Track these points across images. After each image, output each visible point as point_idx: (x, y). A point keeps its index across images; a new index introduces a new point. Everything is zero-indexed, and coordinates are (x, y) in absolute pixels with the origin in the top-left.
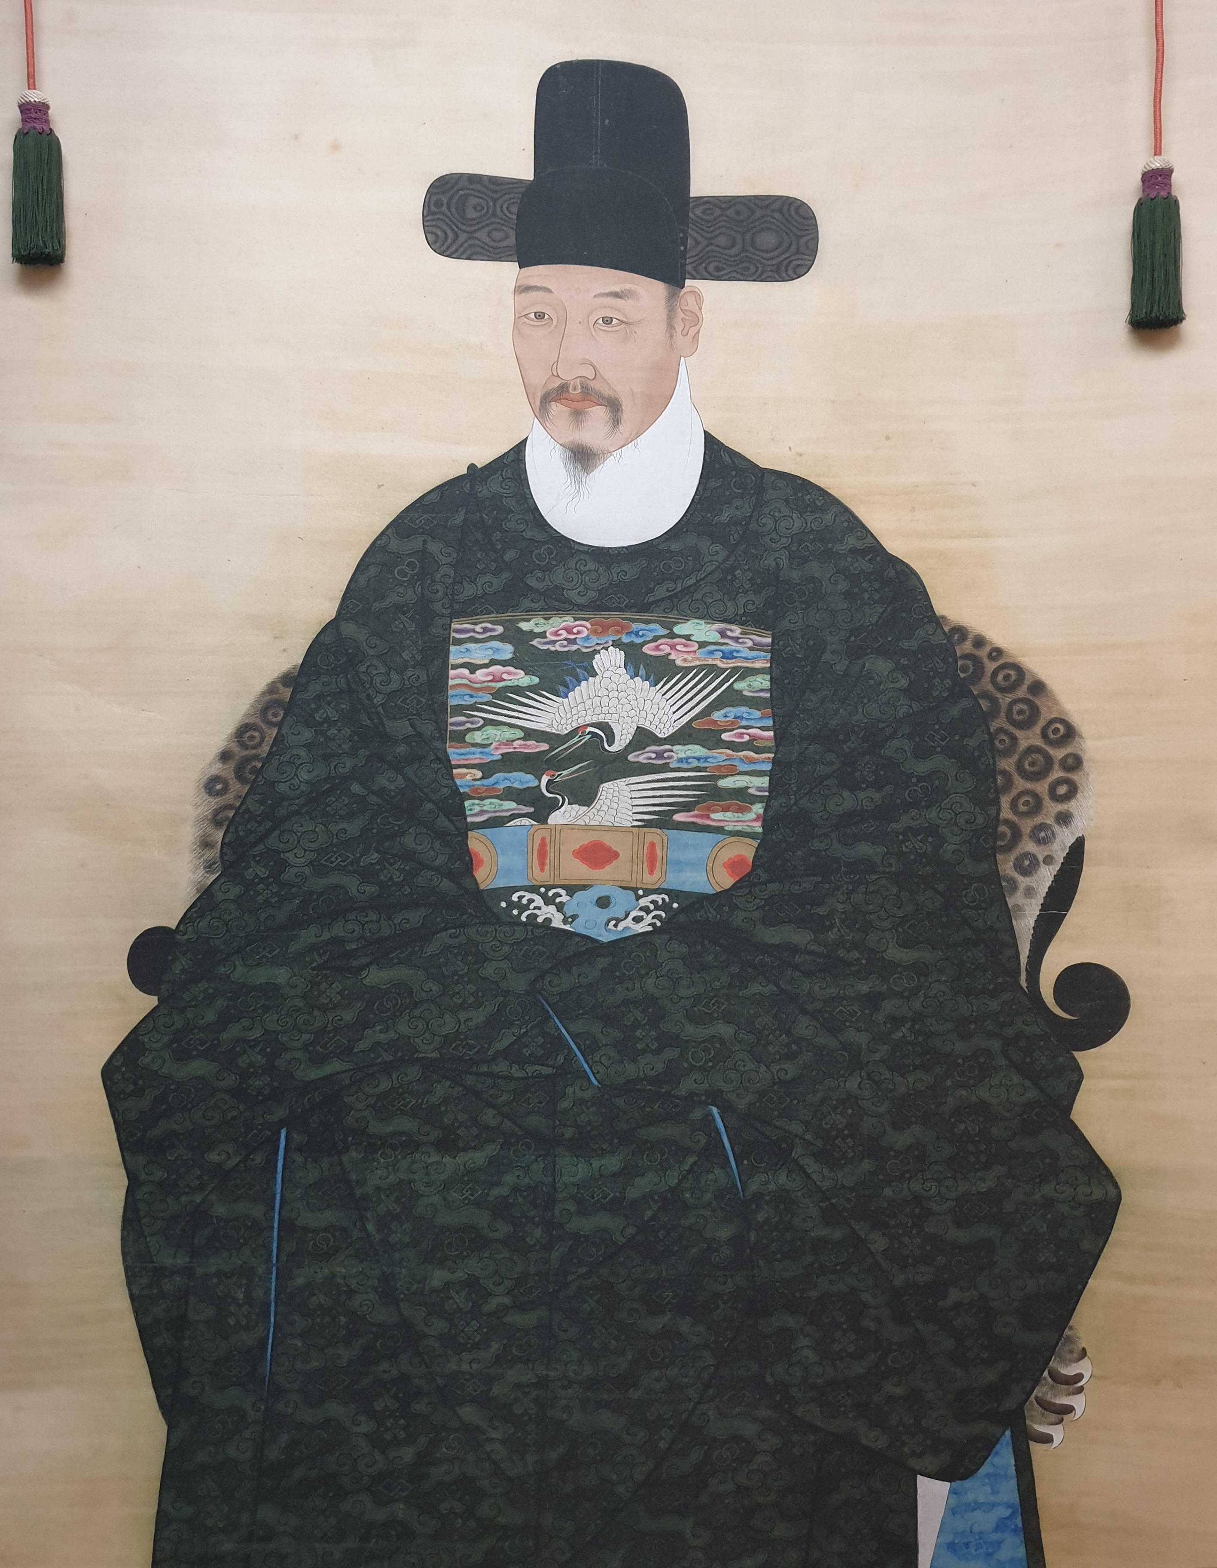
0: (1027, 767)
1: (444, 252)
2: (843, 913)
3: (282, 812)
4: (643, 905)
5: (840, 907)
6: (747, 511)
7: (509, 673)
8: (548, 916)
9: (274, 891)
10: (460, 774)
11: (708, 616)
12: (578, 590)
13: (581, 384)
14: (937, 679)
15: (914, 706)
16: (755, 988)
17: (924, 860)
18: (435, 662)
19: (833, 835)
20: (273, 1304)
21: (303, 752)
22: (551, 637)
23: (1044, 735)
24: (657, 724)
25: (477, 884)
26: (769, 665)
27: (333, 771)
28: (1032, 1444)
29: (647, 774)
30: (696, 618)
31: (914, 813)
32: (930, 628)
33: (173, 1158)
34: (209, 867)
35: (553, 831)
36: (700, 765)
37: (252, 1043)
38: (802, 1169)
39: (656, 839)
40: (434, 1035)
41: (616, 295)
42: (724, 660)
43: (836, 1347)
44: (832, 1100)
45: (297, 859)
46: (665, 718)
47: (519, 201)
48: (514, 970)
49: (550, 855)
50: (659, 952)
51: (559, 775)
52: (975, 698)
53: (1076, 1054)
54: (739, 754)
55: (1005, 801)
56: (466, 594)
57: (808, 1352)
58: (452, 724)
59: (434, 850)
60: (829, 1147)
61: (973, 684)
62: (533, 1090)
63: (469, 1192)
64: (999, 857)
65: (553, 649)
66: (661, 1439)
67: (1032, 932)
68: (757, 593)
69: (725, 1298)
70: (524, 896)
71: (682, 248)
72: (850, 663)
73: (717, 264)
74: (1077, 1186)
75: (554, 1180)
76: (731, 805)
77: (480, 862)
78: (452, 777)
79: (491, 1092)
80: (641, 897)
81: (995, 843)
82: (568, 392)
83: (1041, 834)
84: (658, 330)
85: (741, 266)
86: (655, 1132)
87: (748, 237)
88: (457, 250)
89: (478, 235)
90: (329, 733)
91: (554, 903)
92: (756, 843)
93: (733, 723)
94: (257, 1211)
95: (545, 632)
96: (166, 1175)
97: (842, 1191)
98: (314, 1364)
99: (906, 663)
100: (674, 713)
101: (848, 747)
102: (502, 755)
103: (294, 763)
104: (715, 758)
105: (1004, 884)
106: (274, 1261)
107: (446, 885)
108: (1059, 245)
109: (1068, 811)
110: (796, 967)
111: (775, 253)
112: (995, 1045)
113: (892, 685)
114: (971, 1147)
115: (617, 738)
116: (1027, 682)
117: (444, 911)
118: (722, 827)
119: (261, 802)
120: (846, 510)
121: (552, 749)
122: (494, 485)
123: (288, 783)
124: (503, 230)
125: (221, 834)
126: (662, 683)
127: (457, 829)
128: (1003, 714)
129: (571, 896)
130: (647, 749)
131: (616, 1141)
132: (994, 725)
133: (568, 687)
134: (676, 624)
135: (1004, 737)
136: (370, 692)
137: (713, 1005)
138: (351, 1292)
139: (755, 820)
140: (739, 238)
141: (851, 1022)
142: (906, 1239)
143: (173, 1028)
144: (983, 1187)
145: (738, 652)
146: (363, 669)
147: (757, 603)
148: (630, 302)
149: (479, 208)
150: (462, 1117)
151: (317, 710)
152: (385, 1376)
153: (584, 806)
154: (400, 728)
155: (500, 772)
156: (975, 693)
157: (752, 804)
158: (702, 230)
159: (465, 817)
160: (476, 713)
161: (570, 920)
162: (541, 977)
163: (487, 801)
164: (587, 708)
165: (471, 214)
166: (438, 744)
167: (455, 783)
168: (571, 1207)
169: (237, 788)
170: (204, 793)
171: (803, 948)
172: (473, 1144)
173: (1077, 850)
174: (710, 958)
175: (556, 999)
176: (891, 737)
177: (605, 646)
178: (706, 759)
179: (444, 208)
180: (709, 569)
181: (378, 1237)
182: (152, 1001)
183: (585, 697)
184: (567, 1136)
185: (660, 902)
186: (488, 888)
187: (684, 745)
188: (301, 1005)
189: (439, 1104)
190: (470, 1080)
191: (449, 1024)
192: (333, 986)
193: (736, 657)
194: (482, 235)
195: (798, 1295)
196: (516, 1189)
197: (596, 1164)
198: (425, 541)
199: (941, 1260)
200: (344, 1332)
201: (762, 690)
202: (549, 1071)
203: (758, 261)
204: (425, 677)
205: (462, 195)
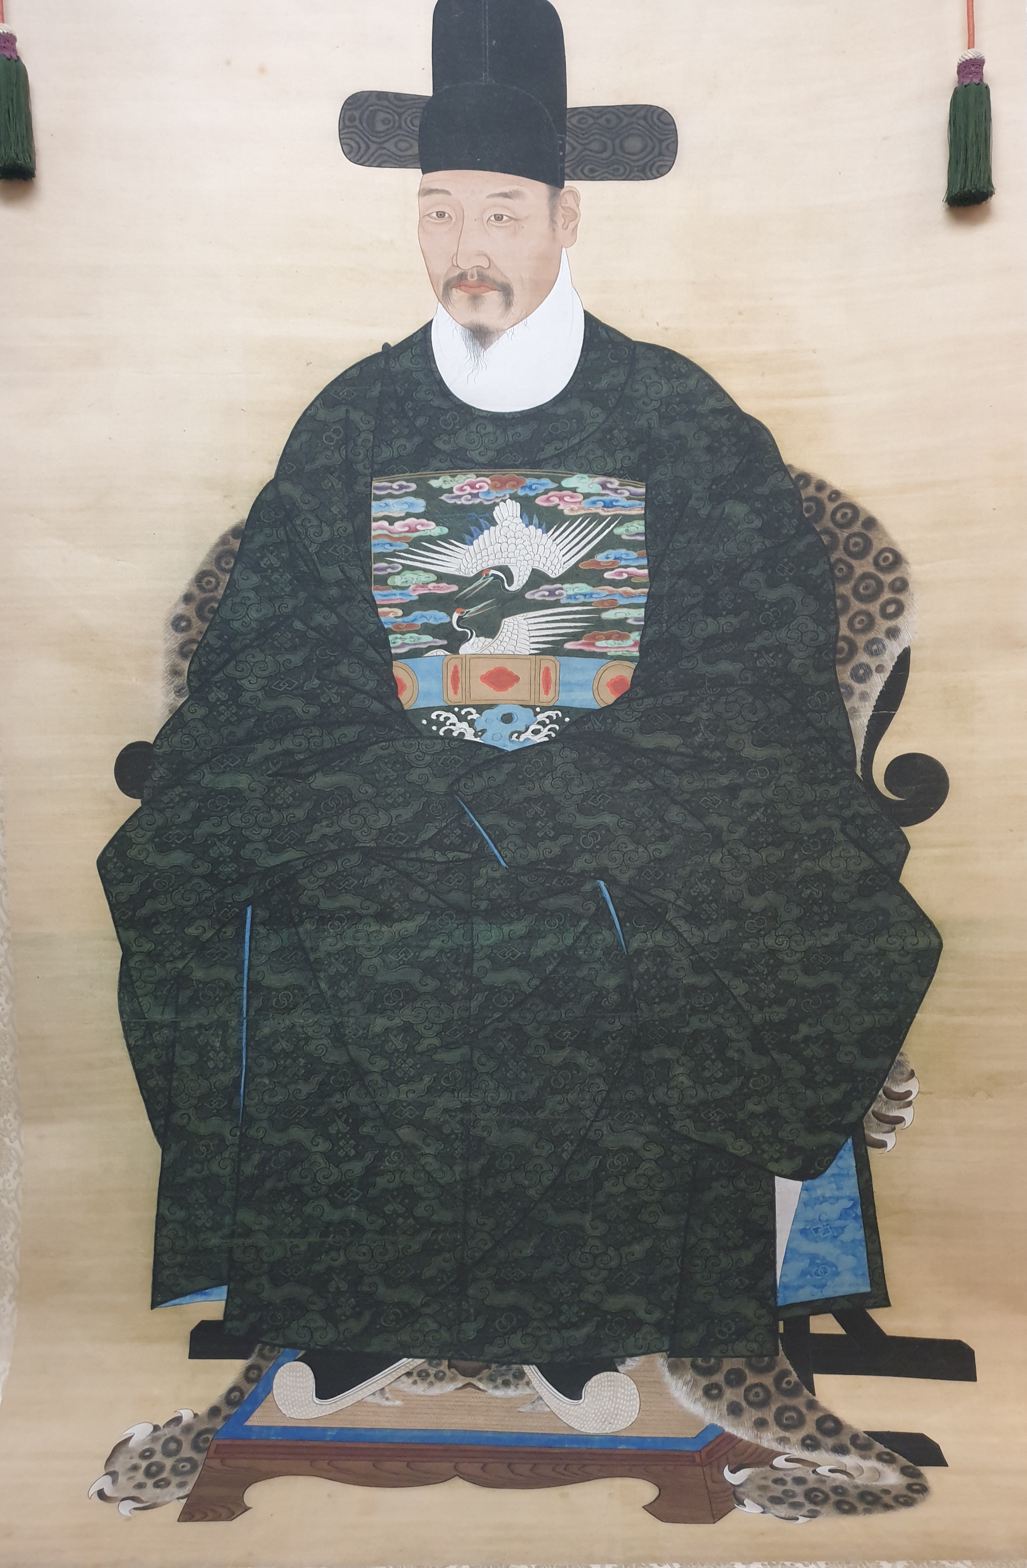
0: (861, 590)
1: (358, 160)
2: (707, 720)
3: (237, 645)
4: (540, 720)
5: (704, 716)
6: (622, 378)
7: (423, 525)
8: (462, 731)
9: (234, 711)
10: (384, 613)
11: (590, 470)
12: (479, 450)
13: (478, 272)
14: (786, 519)
15: (766, 542)
16: (634, 784)
17: (775, 673)
18: (359, 515)
19: (699, 657)
20: (244, 1050)
21: (252, 595)
22: (457, 493)
23: (876, 563)
24: (549, 565)
25: (402, 705)
26: (643, 512)
27: (277, 611)
28: (870, 1149)
29: (541, 609)
30: (581, 473)
31: (766, 634)
32: (779, 475)
33: (159, 933)
34: (179, 692)
35: (464, 661)
36: (586, 600)
37: (221, 837)
38: (674, 929)
39: (550, 665)
40: (371, 828)
41: (506, 195)
42: (605, 509)
43: (707, 1074)
44: (699, 872)
45: (251, 685)
46: (556, 560)
47: (420, 115)
48: (435, 775)
49: (462, 680)
50: (554, 758)
51: (467, 612)
52: (818, 534)
53: (904, 829)
54: (619, 590)
55: (843, 621)
56: (383, 455)
57: (682, 1078)
58: (376, 569)
59: (365, 677)
60: (696, 910)
61: (816, 522)
62: (453, 871)
63: (404, 955)
64: (839, 668)
65: (459, 502)
66: (563, 1151)
67: (866, 729)
68: (632, 449)
69: (614, 1035)
70: (441, 715)
71: (561, 154)
72: (712, 508)
73: (592, 166)
74: (906, 937)
75: (473, 943)
76: (613, 634)
77: (404, 687)
78: (377, 615)
79: (419, 873)
80: (539, 713)
81: (835, 656)
82: (467, 279)
83: (874, 648)
84: (543, 225)
85: (611, 168)
86: (554, 902)
87: (617, 141)
88: (368, 160)
89: (386, 145)
90: (273, 578)
91: (466, 720)
92: (634, 665)
93: (613, 563)
94: (230, 975)
95: (452, 488)
96: (153, 946)
97: (708, 946)
98: (279, 1098)
99: (759, 506)
100: (563, 556)
101: (711, 580)
102: (419, 595)
103: (245, 604)
104: (599, 594)
105: (842, 690)
106: (245, 1015)
107: (376, 706)
108: (885, 138)
109: (896, 626)
110: (668, 767)
111: (642, 155)
112: (836, 825)
113: (747, 526)
114: (816, 909)
115: (516, 579)
116: (861, 519)
117: (375, 728)
118: (605, 653)
119: (220, 637)
120: (706, 376)
121: (461, 590)
122: (405, 362)
123: (241, 621)
124: (408, 141)
125: (187, 664)
126: (553, 530)
127: (383, 659)
128: (841, 547)
129: (481, 714)
130: (541, 588)
131: (522, 910)
132: (834, 557)
133: (472, 536)
134: (563, 478)
135: (842, 566)
136: (307, 542)
137: (600, 800)
138: (308, 1039)
139: (634, 646)
140: (609, 142)
141: (713, 808)
142: (762, 985)
143: (154, 826)
144: (826, 941)
145: (617, 501)
146: (298, 522)
147: (632, 458)
148: (517, 201)
149: (386, 122)
150: (396, 894)
151: (262, 558)
152: (338, 1105)
153: (489, 637)
154: (331, 573)
155: (417, 610)
156: (818, 530)
157: (630, 632)
158: (577, 136)
159: (390, 648)
160: (395, 560)
161: (480, 734)
162: (458, 780)
163: (408, 636)
164: (489, 553)
165: (380, 127)
166: (364, 587)
167: (380, 620)
168: (487, 964)
169: (199, 626)
170: (172, 630)
171: (674, 750)
172: (406, 916)
173: (904, 660)
174: (596, 762)
175: (470, 798)
176: (748, 569)
177: (504, 498)
178: (591, 595)
179: (357, 123)
180: (591, 430)
181: (329, 993)
182: (136, 803)
183: (488, 544)
184: (482, 908)
185: (555, 717)
186: (412, 708)
187: (572, 583)
188: (260, 805)
189: (377, 884)
190: (402, 865)
191: (383, 820)
192: (286, 789)
193: (615, 506)
194: (390, 145)
195: (674, 1031)
196: (441, 951)
197: (506, 929)
198: (347, 411)
199: (792, 1002)
200: (303, 1071)
201: (638, 534)
202: (466, 856)
203: (626, 163)
204: (352, 529)
205: (371, 111)
